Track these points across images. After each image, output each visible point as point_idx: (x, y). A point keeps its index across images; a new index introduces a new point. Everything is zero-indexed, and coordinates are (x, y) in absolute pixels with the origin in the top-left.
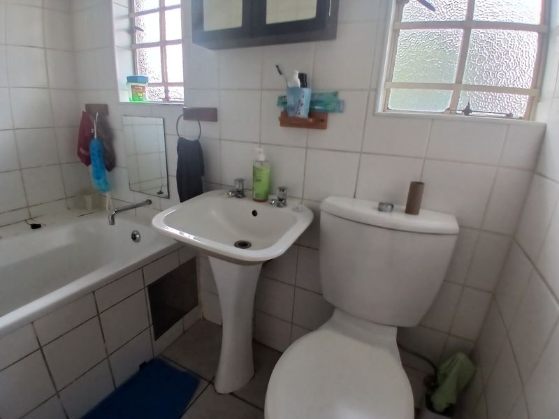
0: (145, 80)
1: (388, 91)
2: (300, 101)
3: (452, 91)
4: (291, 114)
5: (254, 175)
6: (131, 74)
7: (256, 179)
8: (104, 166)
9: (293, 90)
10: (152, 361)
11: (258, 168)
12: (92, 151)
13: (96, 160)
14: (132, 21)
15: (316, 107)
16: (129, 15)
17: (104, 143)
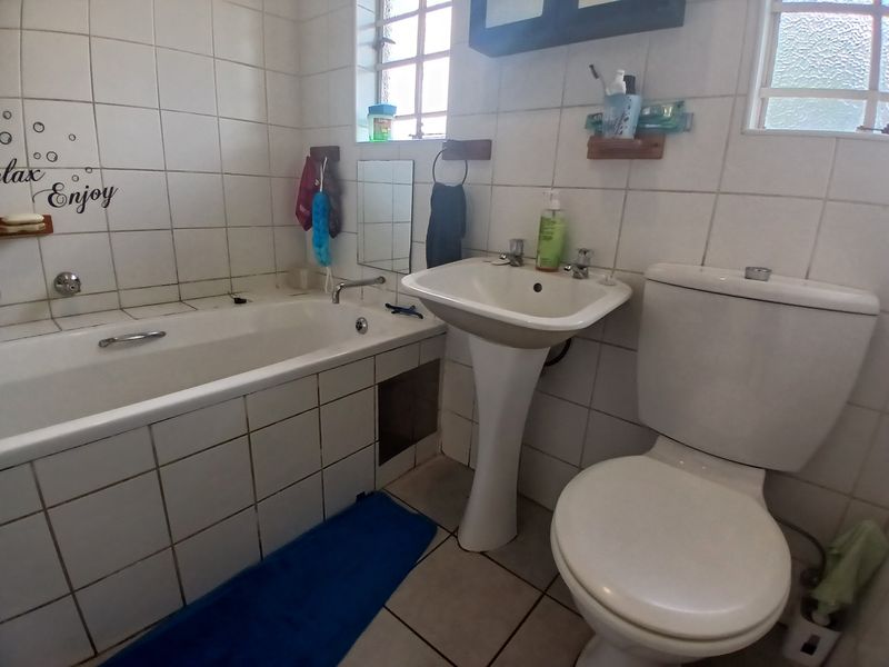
0: (391, 110)
1: (764, 102)
2: (623, 115)
3: (865, 101)
4: (607, 135)
5: (541, 231)
6: (373, 104)
7: (544, 235)
8: (327, 230)
9: (615, 99)
10: (372, 494)
11: (548, 220)
12: (314, 209)
13: (319, 222)
14: (379, 30)
15: (648, 126)
16: (375, 23)
17: (332, 200)
